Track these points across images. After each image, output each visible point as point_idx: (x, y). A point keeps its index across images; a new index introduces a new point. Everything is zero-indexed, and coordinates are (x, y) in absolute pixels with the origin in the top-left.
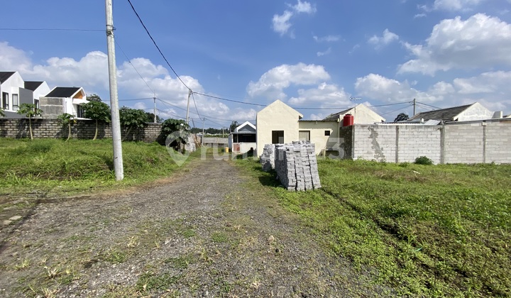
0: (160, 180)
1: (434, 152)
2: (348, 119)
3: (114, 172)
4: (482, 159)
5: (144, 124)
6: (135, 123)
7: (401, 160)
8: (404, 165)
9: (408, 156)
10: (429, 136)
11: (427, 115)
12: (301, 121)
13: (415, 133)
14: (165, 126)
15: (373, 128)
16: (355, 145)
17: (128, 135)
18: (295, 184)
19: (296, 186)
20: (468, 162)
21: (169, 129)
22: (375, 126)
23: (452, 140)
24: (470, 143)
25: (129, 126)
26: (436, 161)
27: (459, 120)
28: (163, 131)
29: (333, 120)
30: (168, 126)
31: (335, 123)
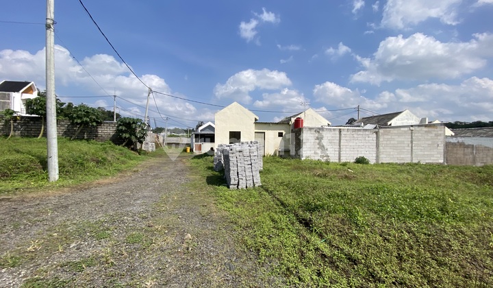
0: (101, 181)
1: (371, 152)
2: (298, 122)
3: (47, 172)
4: (410, 159)
5: (97, 122)
6: (86, 121)
7: (343, 160)
8: (344, 164)
9: (349, 157)
10: (367, 138)
11: (367, 120)
12: (256, 122)
13: (355, 136)
14: (120, 125)
15: (319, 130)
16: (304, 146)
17: (79, 134)
18: (236, 182)
19: (238, 184)
20: (398, 162)
21: (124, 128)
22: (322, 129)
23: (385, 142)
24: (399, 145)
25: (80, 124)
26: (372, 161)
27: (392, 125)
28: (118, 130)
29: (285, 123)
30: (123, 125)
31: (288, 126)
